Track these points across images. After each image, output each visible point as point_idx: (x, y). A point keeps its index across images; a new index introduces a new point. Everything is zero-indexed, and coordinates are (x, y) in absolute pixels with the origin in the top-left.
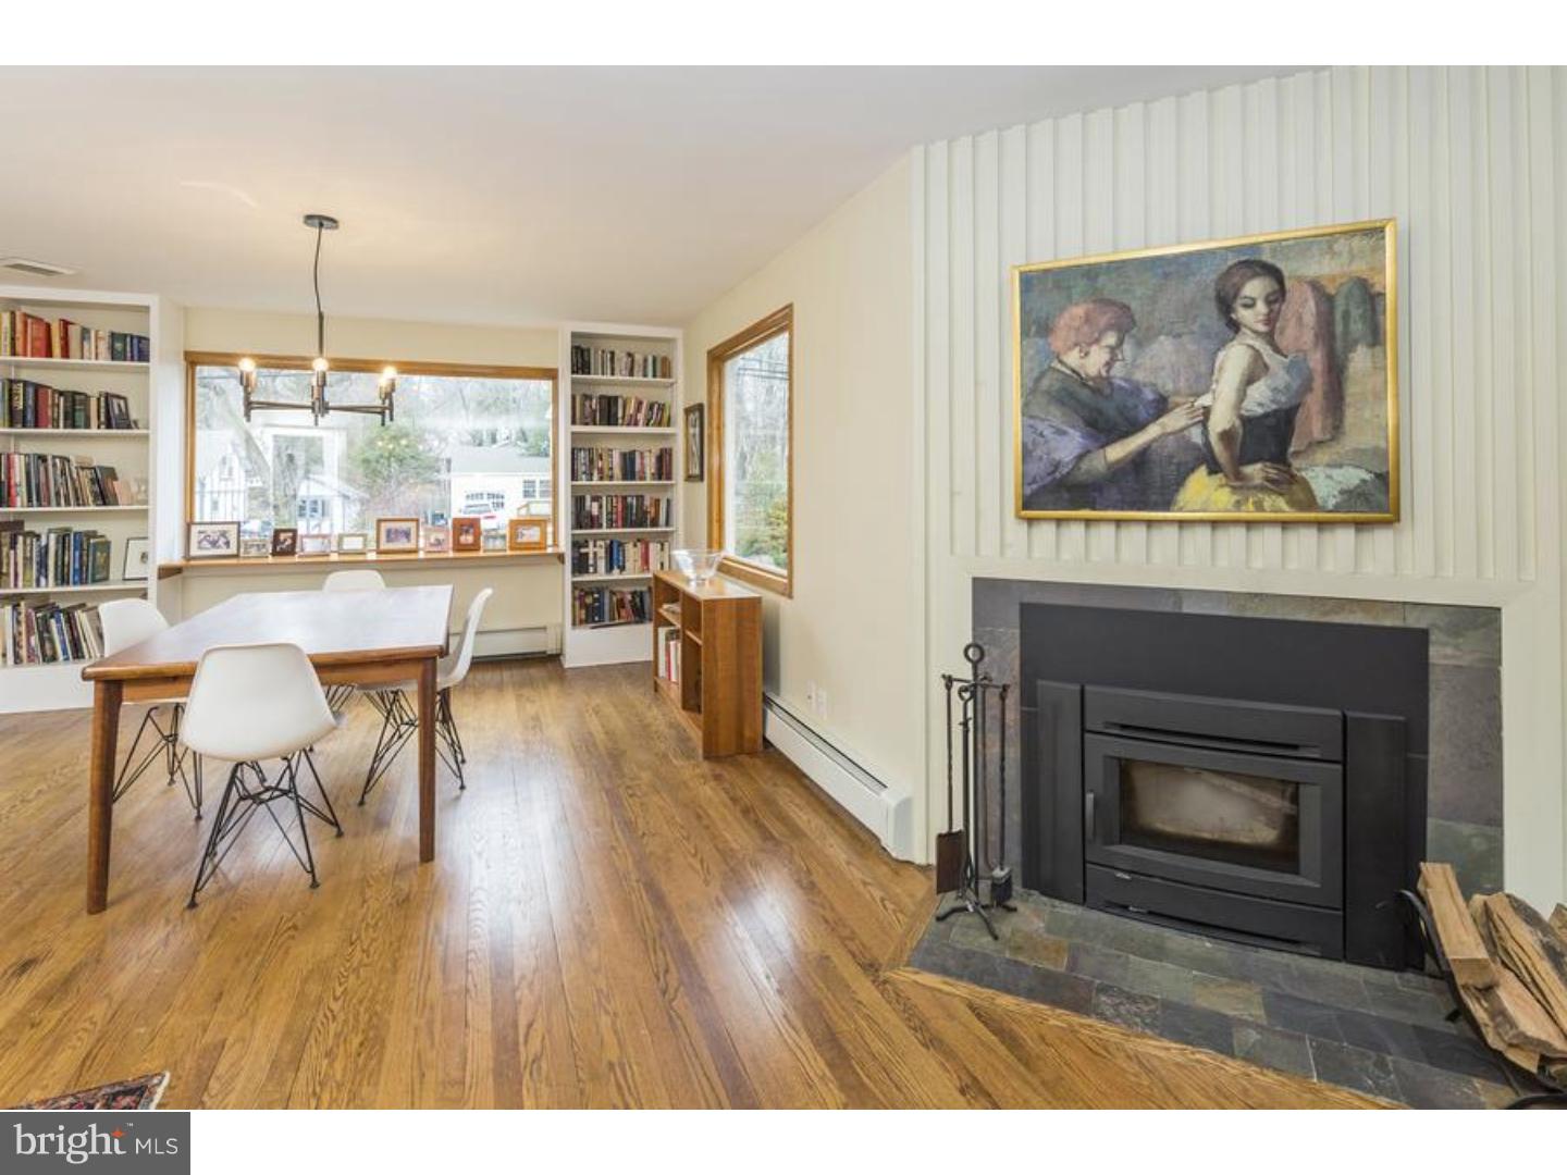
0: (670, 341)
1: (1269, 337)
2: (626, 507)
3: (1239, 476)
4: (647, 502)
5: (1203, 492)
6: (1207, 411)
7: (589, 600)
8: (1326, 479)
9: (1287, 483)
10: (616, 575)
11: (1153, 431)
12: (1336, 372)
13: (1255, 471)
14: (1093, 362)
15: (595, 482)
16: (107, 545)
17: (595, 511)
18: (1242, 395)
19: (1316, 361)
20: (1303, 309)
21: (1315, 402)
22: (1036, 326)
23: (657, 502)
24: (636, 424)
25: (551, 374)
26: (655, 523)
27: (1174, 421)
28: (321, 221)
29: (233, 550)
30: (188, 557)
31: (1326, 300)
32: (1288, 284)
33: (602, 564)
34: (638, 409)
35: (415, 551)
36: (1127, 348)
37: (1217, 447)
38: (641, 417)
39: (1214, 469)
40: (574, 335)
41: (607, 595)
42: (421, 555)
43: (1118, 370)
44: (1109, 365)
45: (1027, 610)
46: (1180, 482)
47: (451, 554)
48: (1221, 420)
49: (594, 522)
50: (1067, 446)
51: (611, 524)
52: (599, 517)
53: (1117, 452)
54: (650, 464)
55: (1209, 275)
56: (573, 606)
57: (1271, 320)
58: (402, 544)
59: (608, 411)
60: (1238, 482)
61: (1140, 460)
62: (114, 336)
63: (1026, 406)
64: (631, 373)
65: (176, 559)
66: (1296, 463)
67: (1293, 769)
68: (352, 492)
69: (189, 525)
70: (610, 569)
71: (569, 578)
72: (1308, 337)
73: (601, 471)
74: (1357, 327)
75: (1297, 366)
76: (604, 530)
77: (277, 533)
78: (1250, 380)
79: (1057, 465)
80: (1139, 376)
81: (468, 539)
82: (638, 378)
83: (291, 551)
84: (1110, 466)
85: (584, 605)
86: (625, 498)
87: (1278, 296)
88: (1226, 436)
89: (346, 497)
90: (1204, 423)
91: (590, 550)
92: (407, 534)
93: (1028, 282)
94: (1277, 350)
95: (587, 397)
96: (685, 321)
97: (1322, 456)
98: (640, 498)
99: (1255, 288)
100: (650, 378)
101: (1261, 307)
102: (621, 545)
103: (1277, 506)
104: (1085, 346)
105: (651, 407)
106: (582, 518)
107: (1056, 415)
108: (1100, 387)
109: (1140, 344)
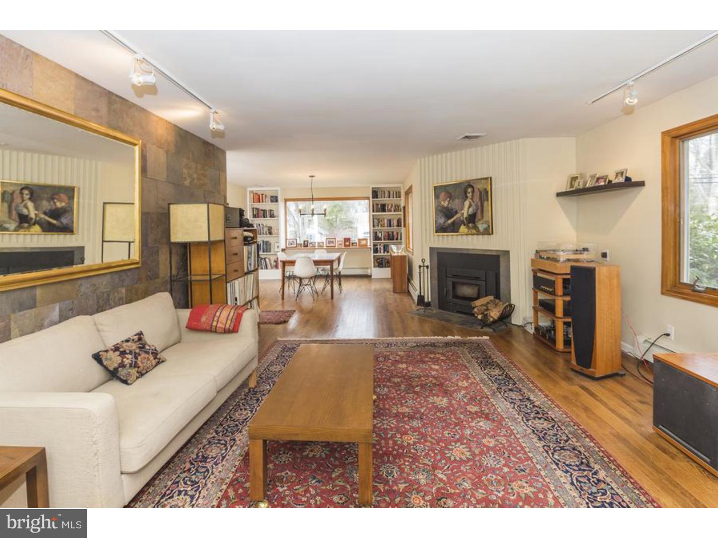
0: (400, 188)
1: (472, 199)
2: (389, 235)
3: (468, 226)
4: (395, 233)
5: (463, 229)
6: (463, 213)
7: (379, 261)
8: (481, 227)
9: (475, 227)
10: (386, 254)
11: (455, 218)
12: (482, 206)
13: (470, 225)
14: (445, 204)
15: (380, 228)
16: (270, 244)
17: (380, 236)
18: (468, 210)
19: (479, 204)
20: (477, 194)
21: (479, 212)
22: (437, 196)
23: (397, 234)
24: (391, 211)
25: (368, 198)
26: (397, 239)
27: (458, 215)
28: (312, 176)
29: (295, 246)
30: (286, 247)
31: (480, 192)
32: (475, 190)
33: (382, 251)
34: (392, 207)
35: (335, 246)
36: (451, 201)
37: (465, 221)
38: (392, 209)
39: (464, 225)
40: (373, 188)
41: (384, 260)
42: (336, 247)
43: (450, 205)
44: (448, 205)
45: (439, 253)
46: (459, 227)
47: (343, 247)
48: (465, 215)
49: (379, 239)
50: (442, 221)
51: (385, 239)
52: (381, 238)
53: (450, 221)
54: (395, 223)
55: (463, 187)
56: (374, 262)
57: (472, 196)
58: (332, 245)
59: (383, 208)
60: (468, 228)
61: (453, 223)
62: (271, 197)
63: (436, 212)
64: (389, 197)
65: (284, 247)
66: (477, 223)
67: (478, 282)
68: (323, 232)
69: (286, 239)
70: (384, 252)
71: (372, 254)
72: (478, 200)
73: (381, 225)
74: (485, 198)
75: (476, 205)
76: (383, 241)
77: (304, 241)
78: (469, 207)
79: (440, 224)
80: (453, 207)
81: (347, 243)
82: (391, 198)
83: (307, 246)
84: (449, 224)
85: (378, 262)
86: (388, 232)
87: (473, 192)
88: (466, 218)
89: (321, 234)
90: (463, 216)
91: (379, 247)
92: (333, 242)
93: (435, 188)
94: (473, 202)
95: (378, 205)
96: (402, 182)
97: (481, 222)
98: (393, 232)
99: (470, 190)
100: (395, 199)
101: (471, 194)
102: (388, 246)
103: (474, 231)
104: (444, 201)
105: (395, 206)
106: (376, 238)
107: (440, 214)
108: (447, 208)
109: (453, 200)
